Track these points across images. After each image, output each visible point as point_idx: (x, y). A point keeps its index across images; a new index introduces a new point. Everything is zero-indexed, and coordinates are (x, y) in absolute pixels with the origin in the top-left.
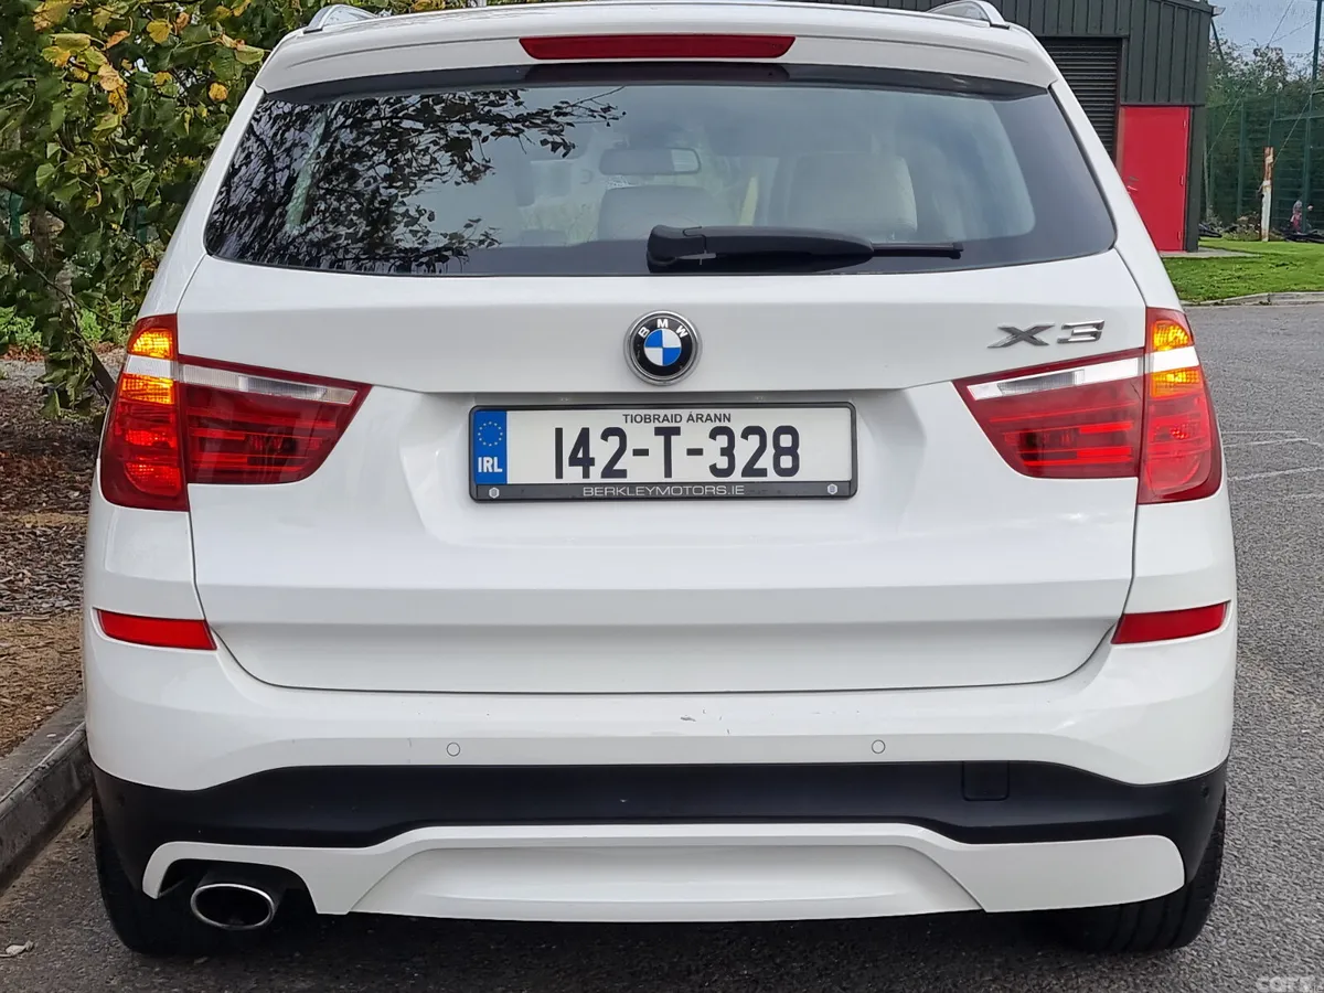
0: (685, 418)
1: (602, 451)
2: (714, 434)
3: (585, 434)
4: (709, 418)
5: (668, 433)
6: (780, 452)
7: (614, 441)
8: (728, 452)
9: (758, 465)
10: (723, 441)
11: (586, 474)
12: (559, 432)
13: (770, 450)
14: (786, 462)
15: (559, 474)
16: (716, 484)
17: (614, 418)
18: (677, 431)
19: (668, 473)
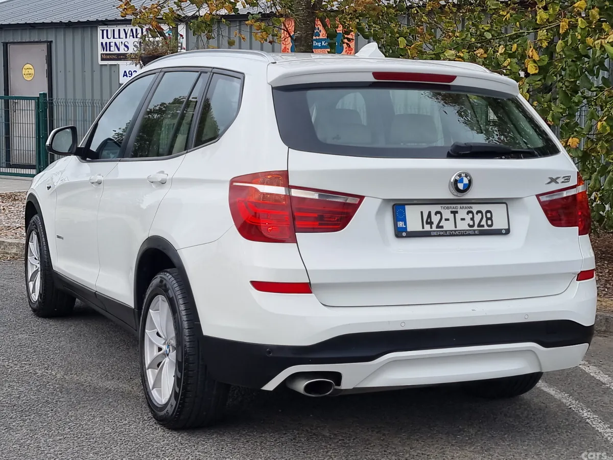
0: (459, 208)
1: (435, 219)
2: (468, 213)
3: (430, 213)
4: (466, 208)
5: (454, 213)
6: (488, 219)
7: (439, 215)
8: (472, 219)
9: (482, 224)
10: (471, 215)
11: (431, 228)
12: (422, 213)
13: (485, 219)
14: (489, 222)
15: (423, 228)
16: (470, 230)
17: (438, 208)
18: (457, 212)
19: (456, 227)
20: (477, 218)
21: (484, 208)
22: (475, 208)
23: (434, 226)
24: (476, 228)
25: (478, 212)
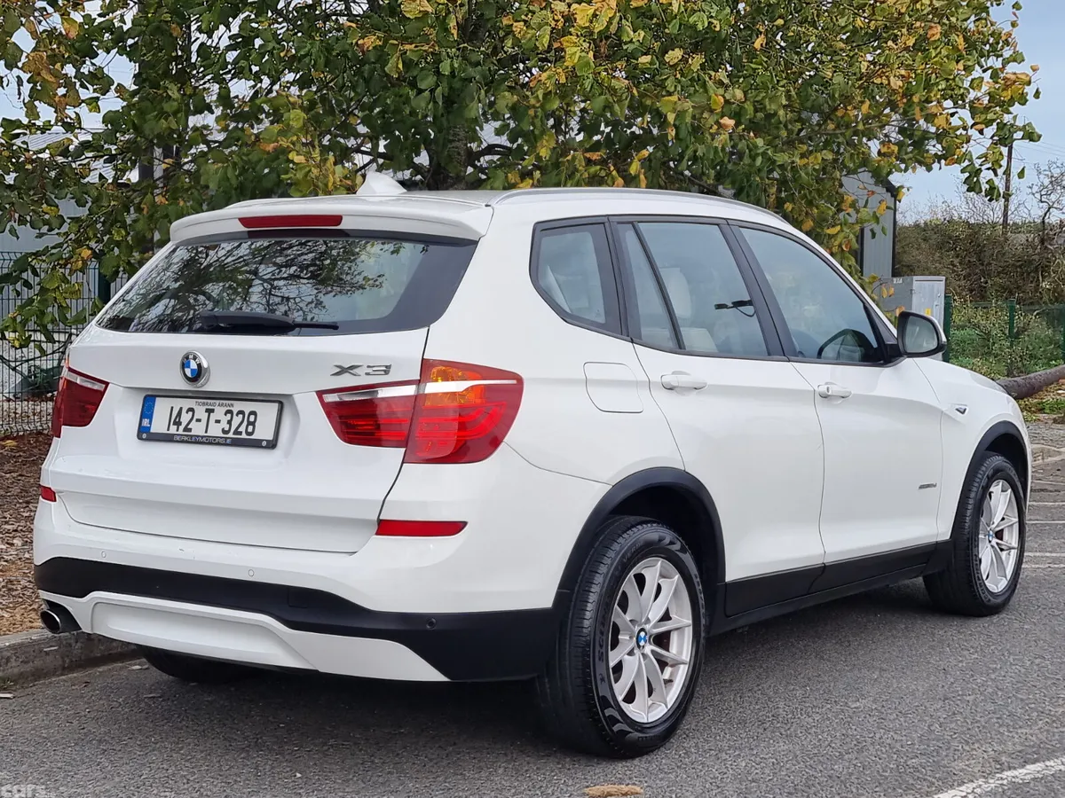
1: (185, 418)
3: (181, 409)
5: (210, 411)
6: (249, 423)
7: (191, 413)
8: (229, 422)
11: (177, 430)
12: (172, 408)
13: (245, 423)
18: (212, 411)
20: (237, 420)
21: (247, 407)
22: (237, 406)
23: (181, 428)
24: (231, 435)
25: (241, 412)
